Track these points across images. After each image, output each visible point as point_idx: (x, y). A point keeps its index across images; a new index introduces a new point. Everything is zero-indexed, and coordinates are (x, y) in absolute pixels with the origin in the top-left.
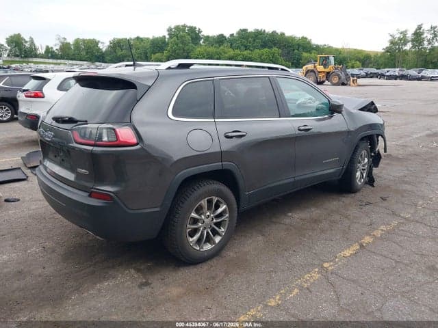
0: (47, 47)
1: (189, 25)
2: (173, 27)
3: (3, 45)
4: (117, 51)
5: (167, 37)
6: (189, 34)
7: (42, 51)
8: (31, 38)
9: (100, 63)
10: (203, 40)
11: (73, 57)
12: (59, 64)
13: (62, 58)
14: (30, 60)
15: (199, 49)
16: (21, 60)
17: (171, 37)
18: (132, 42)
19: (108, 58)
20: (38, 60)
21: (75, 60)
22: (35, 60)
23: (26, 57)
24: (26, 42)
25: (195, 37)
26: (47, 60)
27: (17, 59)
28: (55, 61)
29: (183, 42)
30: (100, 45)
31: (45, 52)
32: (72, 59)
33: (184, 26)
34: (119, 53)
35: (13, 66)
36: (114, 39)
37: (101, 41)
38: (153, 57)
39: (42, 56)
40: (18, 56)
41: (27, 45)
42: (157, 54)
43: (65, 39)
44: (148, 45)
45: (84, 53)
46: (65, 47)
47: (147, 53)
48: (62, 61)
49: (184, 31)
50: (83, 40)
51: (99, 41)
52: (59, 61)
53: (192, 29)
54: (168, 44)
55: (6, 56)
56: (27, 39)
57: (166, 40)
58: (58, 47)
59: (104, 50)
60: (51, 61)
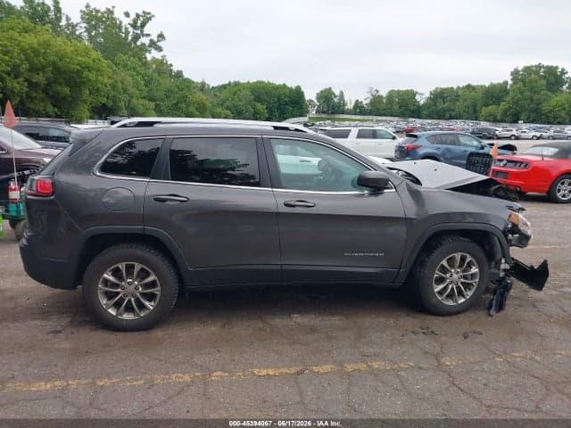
0: (357, 101)
1: (546, 65)
2: (520, 68)
3: (312, 101)
4: (438, 104)
5: (510, 82)
6: (545, 78)
7: (350, 106)
8: (342, 92)
9: (413, 119)
10: (567, 85)
11: (383, 112)
12: (366, 121)
13: (371, 113)
14: (337, 116)
15: (557, 99)
16: (328, 116)
17: (515, 83)
18: (460, 93)
19: (425, 112)
20: (345, 116)
21: (385, 115)
22: (341, 116)
23: (332, 113)
24: (336, 97)
25: (553, 81)
26: (354, 117)
27: (324, 116)
28: (361, 117)
29: (531, 90)
30: (418, 97)
31: (354, 108)
32: (381, 115)
33: (539, 66)
34: (441, 106)
35: (317, 123)
36: (437, 88)
37: (419, 91)
38: (484, 111)
39: (349, 112)
40: (324, 112)
41: (336, 100)
42: (490, 107)
43: (377, 91)
44: (479, 96)
45: (396, 107)
46: (376, 100)
47: (476, 106)
48: (370, 117)
49: (537, 73)
50: (399, 92)
51: (417, 93)
52: (366, 117)
53: (551, 71)
54: (508, 93)
55: (314, 112)
56: (337, 93)
57: (508, 87)
58: (368, 101)
59: (422, 103)
60: (358, 117)
